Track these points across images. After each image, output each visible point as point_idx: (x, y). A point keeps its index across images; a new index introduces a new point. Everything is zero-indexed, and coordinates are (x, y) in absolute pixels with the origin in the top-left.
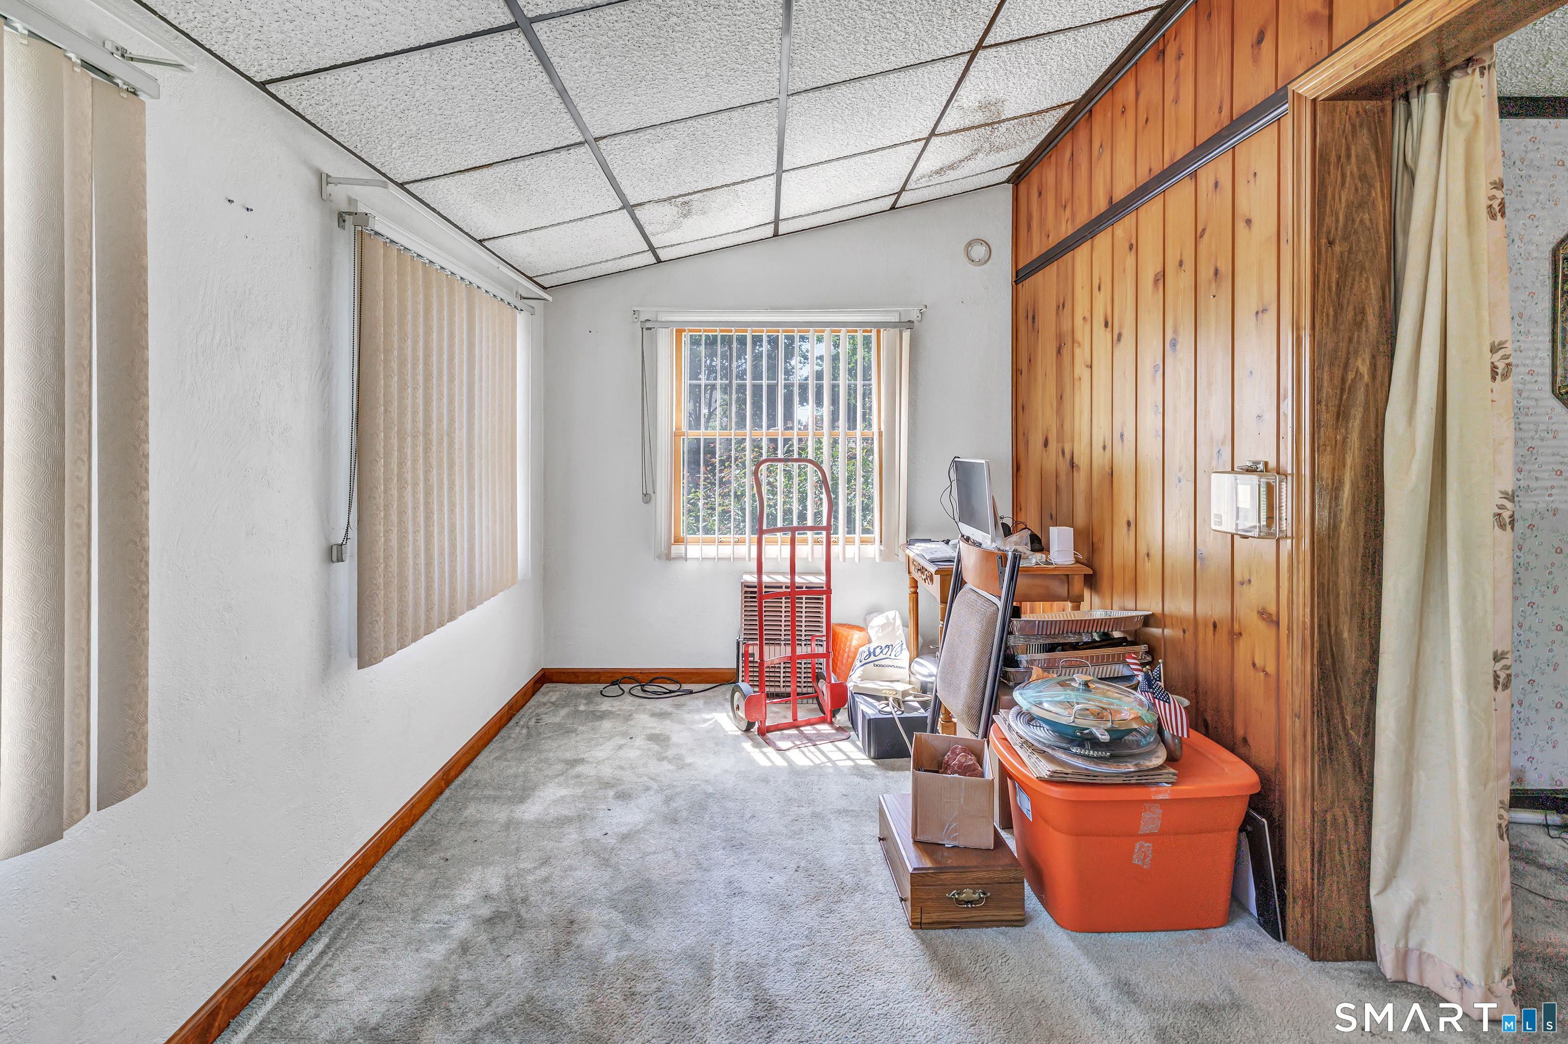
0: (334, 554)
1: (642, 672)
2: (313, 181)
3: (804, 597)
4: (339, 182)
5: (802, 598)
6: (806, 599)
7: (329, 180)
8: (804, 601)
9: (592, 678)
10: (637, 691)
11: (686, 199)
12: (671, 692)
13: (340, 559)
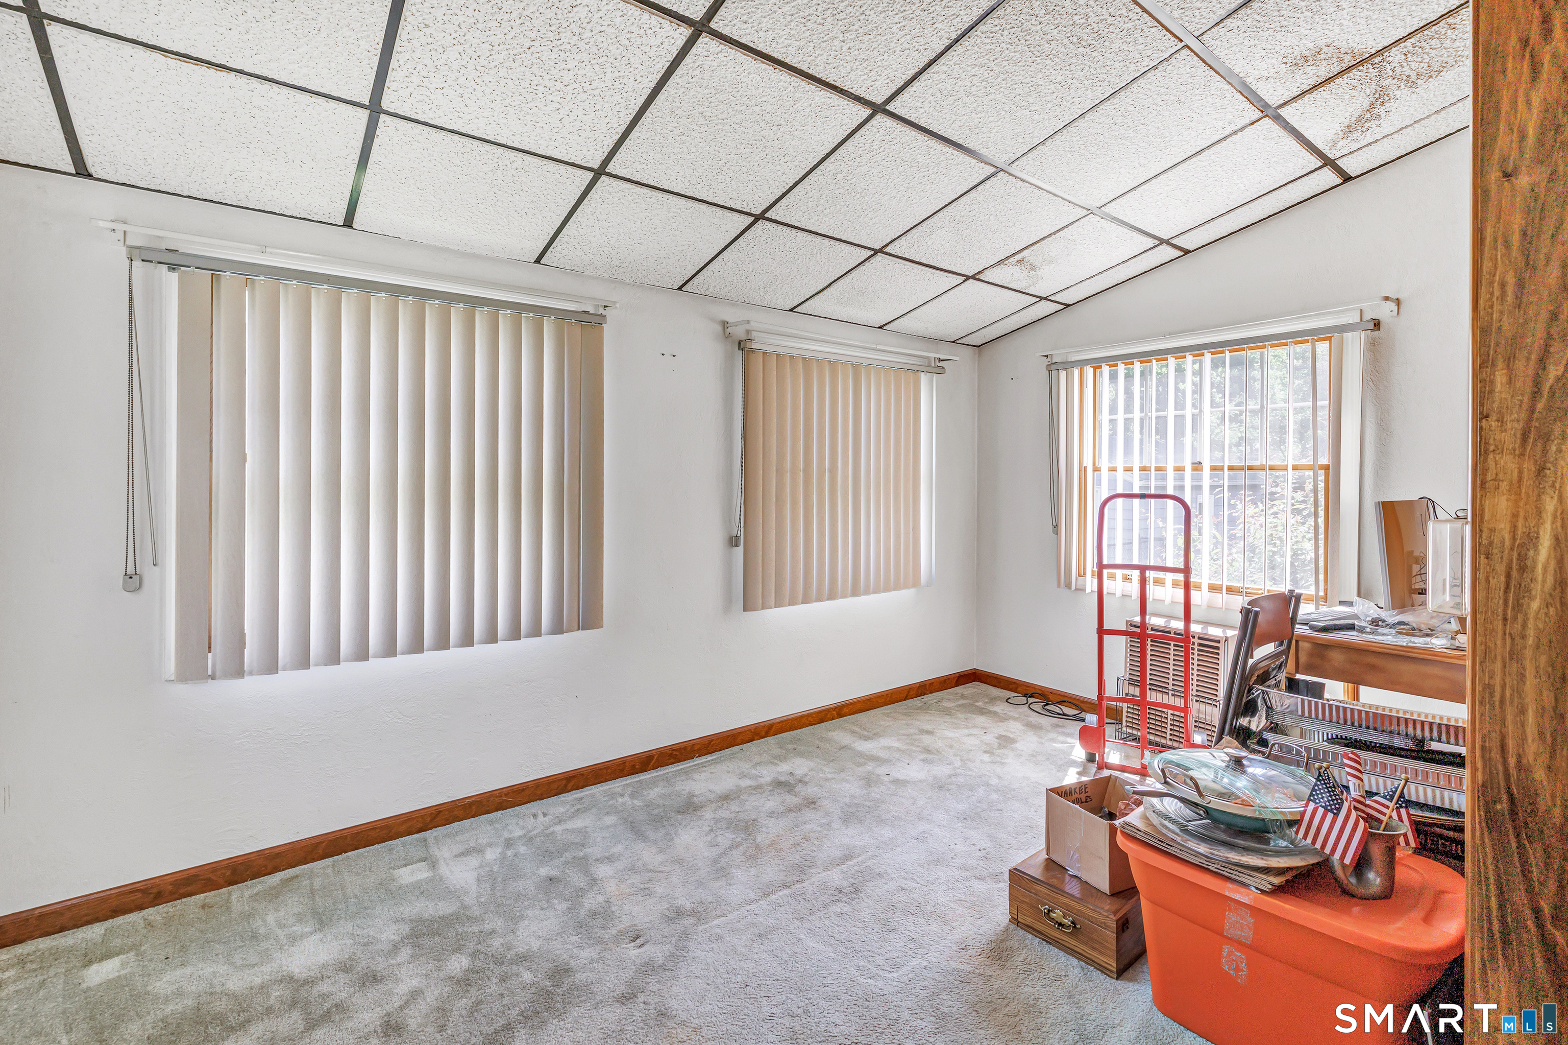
0: (733, 541)
1: (1053, 692)
2: (719, 328)
3: (1172, 643)
4: (736, 324)
5: (1170, 644)
6: (1175, 645)
7: (728, 325)
8: (1172, 647)
9: (1011, 687)
10: (1038, 707)
11: (1018, 257)
12: (1064, 715)
13: (737, 546)
